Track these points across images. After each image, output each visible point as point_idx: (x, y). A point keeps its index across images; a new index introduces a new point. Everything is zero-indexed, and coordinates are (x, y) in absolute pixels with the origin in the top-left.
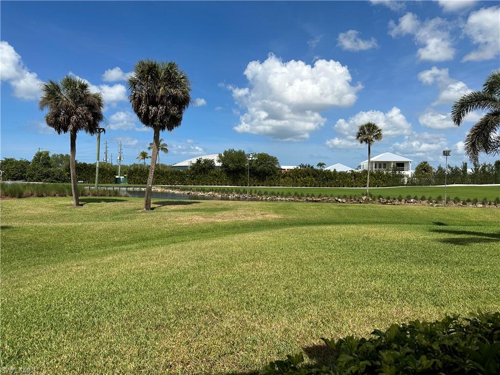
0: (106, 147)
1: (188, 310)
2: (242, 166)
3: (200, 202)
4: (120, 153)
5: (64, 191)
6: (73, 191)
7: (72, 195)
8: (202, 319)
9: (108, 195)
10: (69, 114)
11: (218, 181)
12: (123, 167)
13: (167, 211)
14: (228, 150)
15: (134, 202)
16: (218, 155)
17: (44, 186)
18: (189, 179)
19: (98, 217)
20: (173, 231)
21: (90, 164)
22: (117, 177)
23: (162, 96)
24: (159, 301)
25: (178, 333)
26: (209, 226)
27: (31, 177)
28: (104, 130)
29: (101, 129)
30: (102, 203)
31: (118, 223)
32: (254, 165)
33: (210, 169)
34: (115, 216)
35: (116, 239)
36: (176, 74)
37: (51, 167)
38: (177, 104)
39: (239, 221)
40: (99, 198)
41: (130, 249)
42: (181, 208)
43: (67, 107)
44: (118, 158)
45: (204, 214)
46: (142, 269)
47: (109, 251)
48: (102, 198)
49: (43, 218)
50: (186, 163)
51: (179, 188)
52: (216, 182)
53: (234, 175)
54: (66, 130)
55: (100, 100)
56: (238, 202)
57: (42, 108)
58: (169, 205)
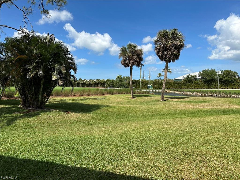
0: (144, 72)
1: (190, 152)
2: (214, 78)
3: (189, 98)
4: (150, 74)
5: (128, 92)
6: (131, 91)
7: (131, 93)
8: (198, 159)
9: (145, 93)
10: (130, 59)
11: (199, 87)
12: (151, 81)
13: (172, 102)
14: (205, 70)
15: (156, 97)
16: (199, 72)
17: (120, 89)
18: (183, 86)
19: (141, 103)
20: (176, 112)
21: (137, 80)
22: (148, 85)
23: (170, 46)
24: (174, 145)
25: (185, 163)
26: (196, 110)
27: (116, 86)
28: (143, 65)
29: (142, 64)
30: (143, 97)
31: (150, 106)
32: (221, 77)
33: (194, 80)
34: (149, 103)
35: (150, 114)
36: (177, 34)
37: (122, 82)
38: (177, 48)
39: (213, 108)
40: (141, 95)
41: (156, 118)
42: (179, 101)
43: (129, 56)
44: (149, 77)
45: (192, 104)
46: (164, 129)
47: (147, 118)
48: (142, 95)
49: (120, 103)
50: (181, 78)
51: (177, 90)
52: (198, 87)
53: (209, 83)
54: (128, 66)
55: (142, 52)
56: (212, 98)
57: (120, 58)
58: (173, 99)
